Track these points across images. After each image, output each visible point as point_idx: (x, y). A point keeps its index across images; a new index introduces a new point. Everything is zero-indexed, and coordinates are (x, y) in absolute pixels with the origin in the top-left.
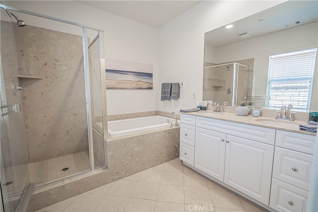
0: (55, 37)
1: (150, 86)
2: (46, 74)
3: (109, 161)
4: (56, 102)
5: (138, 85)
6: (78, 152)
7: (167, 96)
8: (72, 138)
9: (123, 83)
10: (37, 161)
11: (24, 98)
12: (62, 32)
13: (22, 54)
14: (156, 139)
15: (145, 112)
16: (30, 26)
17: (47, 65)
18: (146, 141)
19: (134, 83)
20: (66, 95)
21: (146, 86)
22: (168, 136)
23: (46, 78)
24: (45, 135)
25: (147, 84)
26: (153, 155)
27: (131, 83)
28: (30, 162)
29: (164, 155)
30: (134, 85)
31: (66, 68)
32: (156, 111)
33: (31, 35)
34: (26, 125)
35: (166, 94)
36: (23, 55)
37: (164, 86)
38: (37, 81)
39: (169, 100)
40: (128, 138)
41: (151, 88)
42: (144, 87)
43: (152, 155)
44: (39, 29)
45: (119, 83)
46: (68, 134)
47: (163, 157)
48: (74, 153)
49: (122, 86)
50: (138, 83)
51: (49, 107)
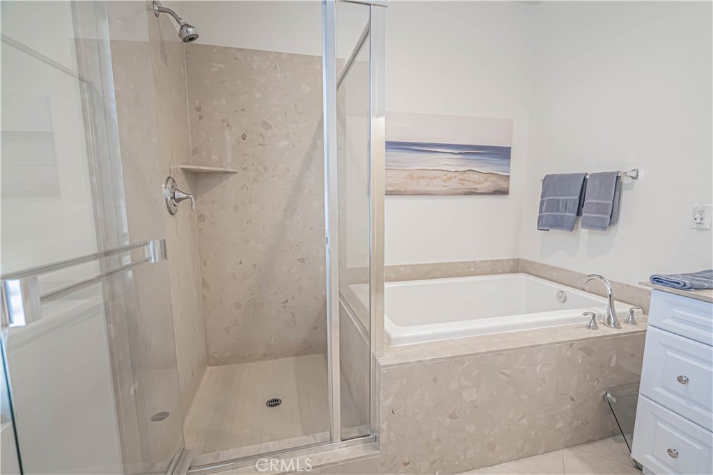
0: (265, 66)
1: (502, 184)
2: (245, 160)
3: (384, 426)
4: (263, 228)
5: (466, 183)
6: (306, 354)
7: (562, 216)
8: (294, 316)
9: (423, 178)
10: (224, 364)
11: (201, 218)
12: (281, 53)
13: (200, 115)
14: (538, 369)
15: (482, 261)
16: (215, 46)
17: (247, 138)
18: (502, 373)
19: (455, 177)
20: (286, 211)
21: (489, 185)
22: (580, 361)
23: (245, 169)
24: (238, 306)
25: (493, 178)
26: (524, 421)
27: (445, 178)
28: (210, 365)
29: (560, 424)
30: (454, 184)
31: (285, 143)
32: (514, 260)
33: (217, 69)
34: (203, 279)
35: (558, 211)
36: (201, 118)
37: (551, 184)
38: (227, 178)
39: (572, 230)
40: (447, 358)
41: (504, 192)
42: (483, 188)
43: (522, 418)
44: (232, 51)
45: (412, 178)
46: (285, 307)
47: (559, 429)
48: (297, 355)
49: (422, 186)
50: (465, 176)
51: (248, 241)
